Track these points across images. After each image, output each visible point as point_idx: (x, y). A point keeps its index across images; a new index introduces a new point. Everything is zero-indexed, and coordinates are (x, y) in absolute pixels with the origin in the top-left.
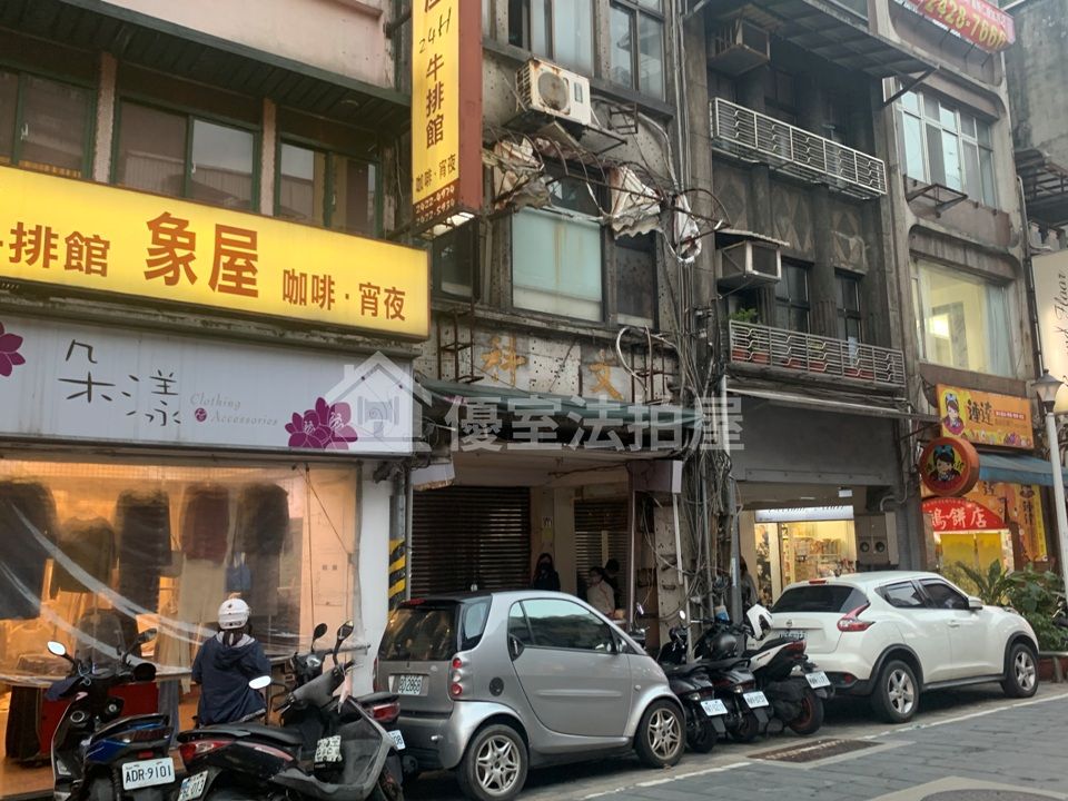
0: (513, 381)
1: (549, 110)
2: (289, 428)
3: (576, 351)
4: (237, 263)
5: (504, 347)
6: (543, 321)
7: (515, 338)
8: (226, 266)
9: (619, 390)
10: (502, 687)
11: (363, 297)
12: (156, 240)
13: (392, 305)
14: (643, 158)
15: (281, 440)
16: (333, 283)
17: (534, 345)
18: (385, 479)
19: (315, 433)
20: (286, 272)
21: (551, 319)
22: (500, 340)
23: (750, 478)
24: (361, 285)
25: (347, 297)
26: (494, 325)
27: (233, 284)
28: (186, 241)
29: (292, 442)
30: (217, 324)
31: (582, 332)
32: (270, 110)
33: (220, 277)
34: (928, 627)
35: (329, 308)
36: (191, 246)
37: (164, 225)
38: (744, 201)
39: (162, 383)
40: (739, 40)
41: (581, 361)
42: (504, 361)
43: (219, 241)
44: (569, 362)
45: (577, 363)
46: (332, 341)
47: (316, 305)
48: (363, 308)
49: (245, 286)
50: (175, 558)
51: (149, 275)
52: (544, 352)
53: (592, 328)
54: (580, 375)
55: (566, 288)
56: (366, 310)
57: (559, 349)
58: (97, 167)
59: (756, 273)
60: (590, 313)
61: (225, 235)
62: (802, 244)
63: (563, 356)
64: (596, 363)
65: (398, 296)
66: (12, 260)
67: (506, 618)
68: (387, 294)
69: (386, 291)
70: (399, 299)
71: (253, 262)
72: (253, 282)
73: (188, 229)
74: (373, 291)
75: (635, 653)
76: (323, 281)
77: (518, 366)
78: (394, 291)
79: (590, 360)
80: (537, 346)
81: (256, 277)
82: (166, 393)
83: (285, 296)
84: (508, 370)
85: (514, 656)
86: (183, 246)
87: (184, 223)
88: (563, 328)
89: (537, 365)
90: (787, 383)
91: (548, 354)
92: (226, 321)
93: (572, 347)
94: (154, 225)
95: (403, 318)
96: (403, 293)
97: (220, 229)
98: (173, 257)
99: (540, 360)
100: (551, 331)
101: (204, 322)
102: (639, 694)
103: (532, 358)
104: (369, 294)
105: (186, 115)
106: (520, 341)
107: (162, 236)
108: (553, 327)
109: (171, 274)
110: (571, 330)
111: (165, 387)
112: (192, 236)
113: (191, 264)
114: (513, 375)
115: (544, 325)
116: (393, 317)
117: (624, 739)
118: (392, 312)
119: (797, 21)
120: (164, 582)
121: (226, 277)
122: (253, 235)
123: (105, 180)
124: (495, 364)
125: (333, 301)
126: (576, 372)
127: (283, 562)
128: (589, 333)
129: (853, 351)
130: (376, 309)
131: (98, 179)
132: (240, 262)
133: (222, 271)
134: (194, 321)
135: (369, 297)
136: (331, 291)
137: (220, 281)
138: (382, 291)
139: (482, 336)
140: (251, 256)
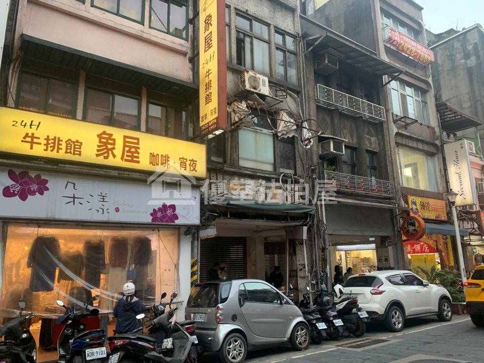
1: (252, 90)
2: (152, 214)
4: (132, 151)
6: (251, 171)
8: (128, 152)
10: (236, 318)
11: (181, 163)
12: (100, 142)
13: (192, 166)
14: (289, 108)
15: (148, 219)
16: (169, 158)
18: (189, 234)
19: (162, 217)
20: (151, 154)
21: (254, 171)
23: (334, 233)
24: (180, 158)
25: (174, 163)
26: (231, 173)
27: (130, 159)
28: (112, 142)
29: (153, 220)
30: (124, 174)
32: (144, 91)
33: (125, 156)
34: (407, 292)
36: (114, 144)
37: (104, 136)
38: (329, 124)
39: (102, 197)
40: (326, 61)
43: (125, 142)
47: (163, 166)
48: (181, 167)
49: (135, 159)
50: (107, 266)
51: (97, 155)
53: (270, 174)
55: (259, 159)
58: (78, 114)
59: (335, 152)
60: (269, 168)
61: (127, 140)
62: (352, 140)
65: (195, 162)
66: (45, 150)
67: (238, 290)
68: (190, 162)
69: (190, 160)
70: (194, 164)
71: (138, 150)
72: (138, 157)
73: (113, 137)
74: (185, 160)
75: (290, 304)
76: (165, 157)
78: (193, 160)
81: (139, 155)
82: (104, 201)
83: (150, 163)
85: (241, 306)
86: (111, 144)
87: (112, 135)
88: (259, 174)
90: (348, 195)
92: (127, 173)
94: (99, 136)
95: (196, 171)
96: (196, 161)
97: (125, 137)
98: (107, 148)
100: (254, 175)
101: (118, 173)
102: (291, 320)
105: (112, 93)
107: (103, 140)
109: (106, 155)
110: (262, 175)
111: (103, 199)
112: (114, 140)
113: (114, 151)
115: (251, 173)
116: (192, 170)
117: (286, 339)
118: (192, 168)
119: (349, 54)
120: (102, 276)
121: (127, 156)
122: (138, 139)
123: (80, 119)
125: (169, 164)
127: (149, 268)
128: (269, 176)
129: (374, 182)
130: (186, 167)
131: (78, 118)
132: (133, 150)
133: (126, 154)
134: (115, 173)
135: (183, 163)
136: (168, 161)
137: (125, 157)
138: (188, 160)
139: (227, 177)
140: (137, 148)
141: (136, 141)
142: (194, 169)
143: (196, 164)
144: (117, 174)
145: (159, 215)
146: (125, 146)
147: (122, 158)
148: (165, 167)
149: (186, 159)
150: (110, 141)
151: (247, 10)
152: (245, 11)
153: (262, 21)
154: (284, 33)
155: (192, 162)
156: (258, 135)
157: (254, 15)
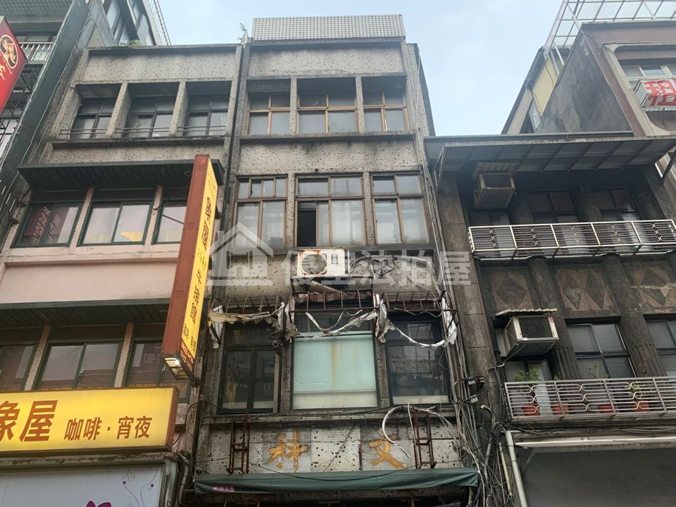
0: (296, 467)
3: (356, 434)
4: (40, 423)
5: (289, 441)
6: (318, 415)
7: (298, 432)
8: (33, 425)
9: (401, 460)
11: (120, 427)
13: (141, 428)
16: (101, 422)
17: (317, 435)
20: (70, 421)
21: (325, 412)
22: (285, 436)
24: (120, 419)
25: (109, 429)
26: (280, 426)
27: (34, 435)
28: (13, 415)
30: (22, 462)
31: (354, 417)
32: (130, 328)
33: (28, 431)
35: (94, 439)
36: (15, 418)
37: (4, 408)
38: (526, 288)
40: (483, 186)
41: (361, 441)
42: (288, 451)
43: (33, 410)
44: (349, 444)
45: (358, 443)
46: (95, 461)
47: (86, 438)
48: (119, 434)
49: (41, 435)
52: (326, 439)
53: (364, 413)
54: (360, 453)
56: (120, 436)
57: (339, 435)
59: (526, 339)
60: (368, 401)
61: (37, 407)
62: (600, 304)
63: (343, 439)
64: (375, 440)
65: (147, 421)
68: (139, 422)
69: (138, 419)
70: (147, 423)
71: (50, 419)
72: (47, 431)
73: (16, 408)
74: (128, 421)
76: (94, 422)
77: (300, 453)
78: (144, 418)
79: (369, 439)
80: (320, 436)
81: (50, 428)
83: (66, 436)
84: (292, 458)
86: (10, 418)
87: (16, 404)
88: (336, 418)
89: (319, 451)
91: (330, 440)
92: (27, 459)
93: (352, 430)
95: (147, 436)
96: (151, 419)
97: (36, 403)
98: (3, 426)
99: (320, 446)
100: (327, 422)
101: (14, 462)
103: (314, 446)
104: (125, 425)
106: (303, 434)
107: (1, 415)
108: (328, 418)
110: (344, 417)
112: (18, 411)
113: (12, 428)
114: (296, 461)
115: (319, 418)
116: (140, 437)
118: (140, 433)
121: (31, 432)
122: (54, 403)
124: (280, 455)
125: (98, 433)
126: (356, 451)
128: (362, 417)
130: (128, 434)
132: (43, 421)
133: (30, 428)
135: (125, 426)
136: (98, 427)
137: (27, 435)
138: (135, 420)
139: (270, 435)
140: (52, 416)
141: (51, 406)
142: (144, 434)
143: (149, 424)
144: (10, 464)
146: (31, 417)
147: (21, 438)
148: (89, 438)
149: (132, 419)
150: (10, 415)
151: (317, 170)
152: (314, 171)
153: (346, 173)
154: (392, 174)
155: (142, 422)
156: (338, 346)
157: (330, 171)
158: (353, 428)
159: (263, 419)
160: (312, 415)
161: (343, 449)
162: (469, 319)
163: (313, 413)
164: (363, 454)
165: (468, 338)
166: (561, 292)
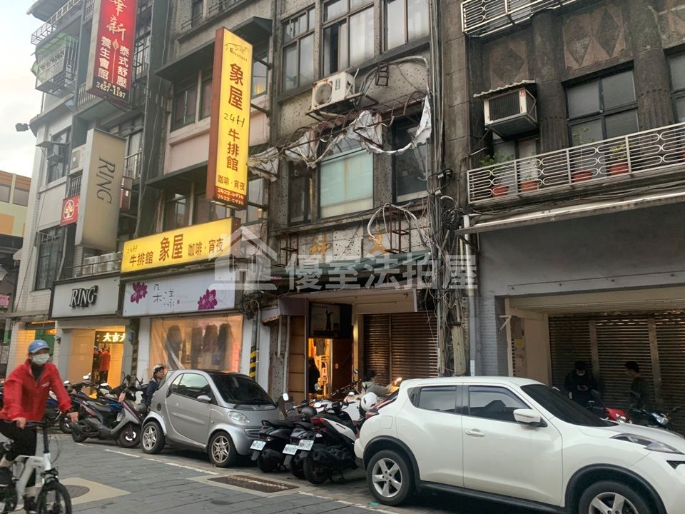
2: (199, 303)
3: (360, 231)
4: (178, 248)
5: (320, 241)
7: (325, 234)
9: (388, 248)
11: (210, 246)
13: (219, 246)
15: (195, 307)
16: (201, 244)
17: (336, 235)
20: (189, 245)
21: (337, 219)
22: (318, 238)
24: (210, 242)
25: (205, 248)
26: (315, 231)
30: (175, 270)
36: (169, 246)
37: (164, 241)
39: (171, 293)
41: (364, 236)
42: (319, 249)
43: (175, 241)
44: (356, 239)
45: (361, 238)
46: (203, 267)
49: (179, 255)
51: (160, 259)
52: (342, 237)
54: (362, 245)
55: (350, 197)
56: (211, 251)
57: (349, 233)
59: (492, 122)
61: (176, 239)
63: (352, 236)
71: (181, 245)
72: (181, 252)
77: (326, 250)
78: (220, 240)
80: (338, 235)
83: (189, 254)
84: (322, 253)
88: (344, 221)
89: (338, 247)
91: (344, 237)
93: (358, 229)
95: (222, 250)
98: (165, 251)
99: (339, 243)
100: (340, 225)
103: (335, 243)
106: (328, 235)
107: (163, 245)
109: (164, 257)
110: (350, 220)
112: (169, 242)
113: (168, 252)
115: (334, 223)
116: (219, 251)
118: (218, 249)
122: (181, 235)
124: (315, 252)
125: (201, 251)
126: (360, 244)
128: (361, 219)
133: (175, 251)
135: (212, 245)
136: (201, 248)
138: (216, 241)
139: (309, 238)
140: (182, 243)
141: (180, 238)
143: (222, 243)
144: (171, 272)
145: (204, 302)
146: (174, 245)
148: (198, 255)
155: (219, 242)
156: (349, 162)
158: (359, 227)
159: (302, 229)
160: (330, 222)
161: (352, 243)
162: (454, 111)
163: (331, 220)
164: (364, 246)
165: (449, 132)
166: (565, 48)
